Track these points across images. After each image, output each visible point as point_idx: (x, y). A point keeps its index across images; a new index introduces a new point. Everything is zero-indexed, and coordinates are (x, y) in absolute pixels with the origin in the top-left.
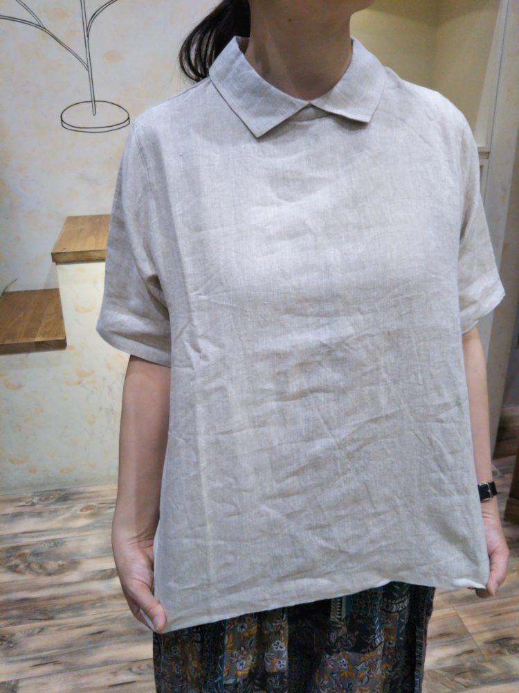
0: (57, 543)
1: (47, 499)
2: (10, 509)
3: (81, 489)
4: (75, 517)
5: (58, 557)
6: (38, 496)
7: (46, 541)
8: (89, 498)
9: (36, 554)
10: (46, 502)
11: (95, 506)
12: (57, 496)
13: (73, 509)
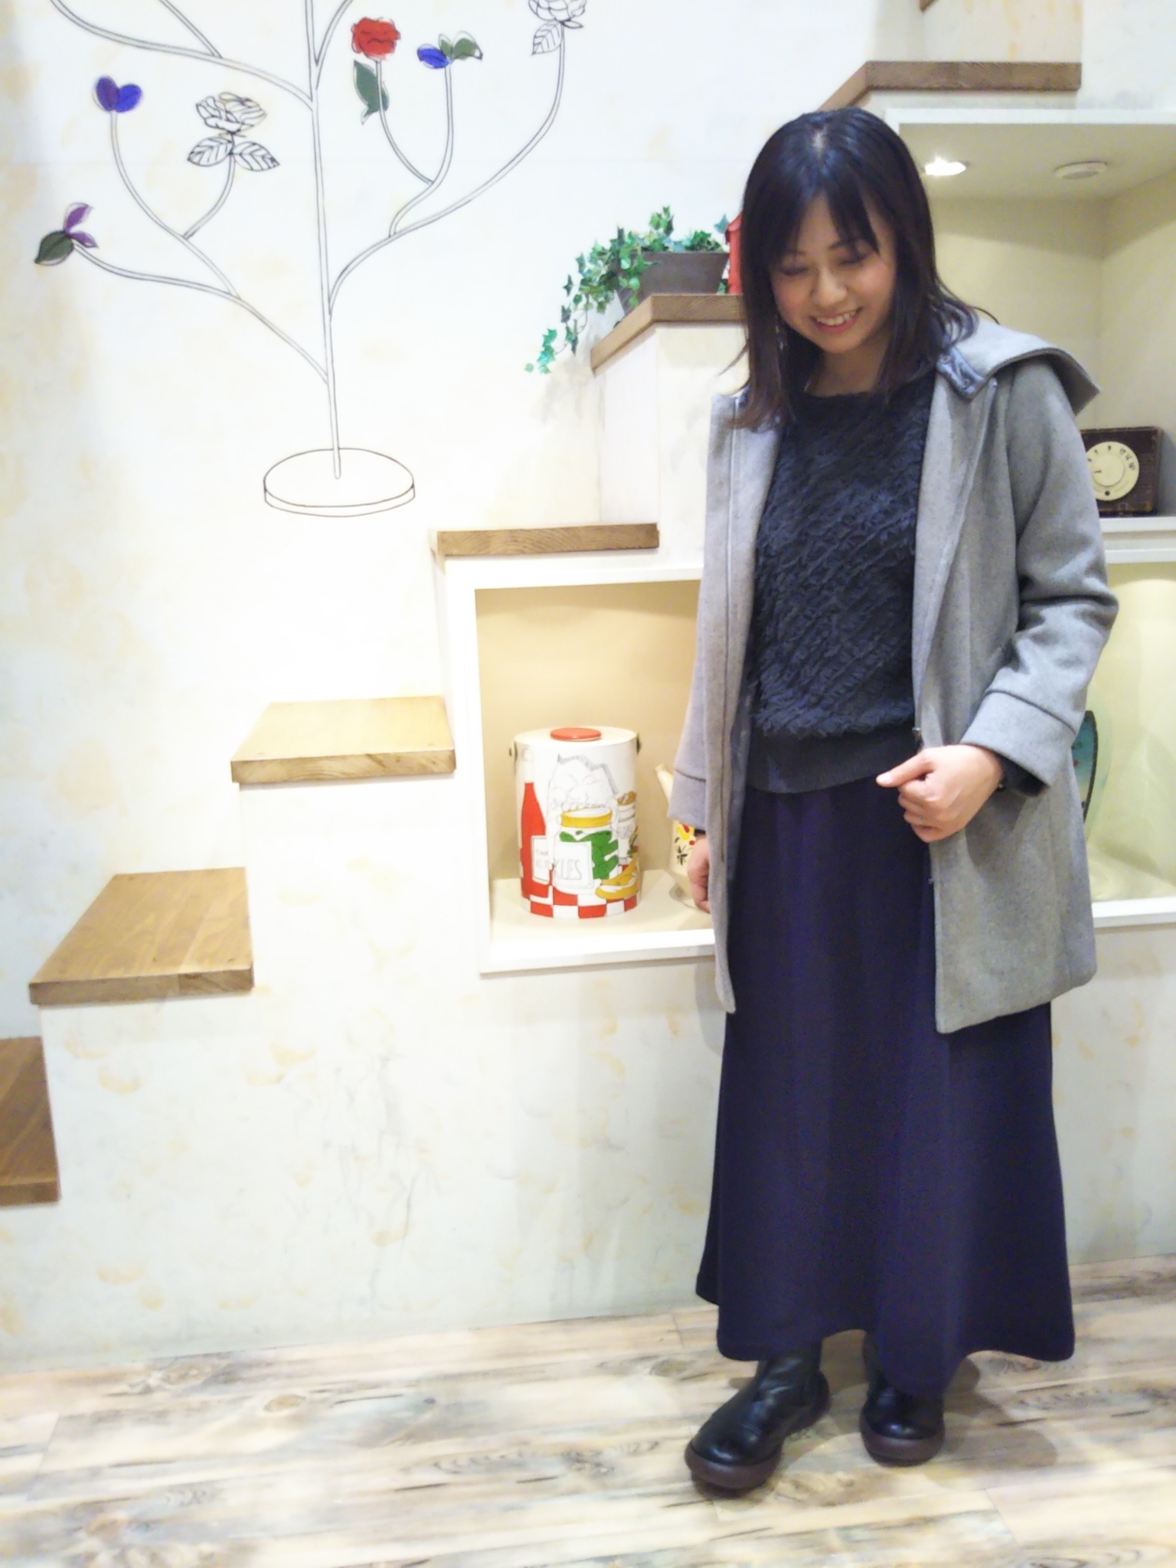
0: (200, 1494)
1: (183, 1377)
2: (89, 1402)
3: (270, 1355)
4: (251, 1425)
5: (200, 1532)
6: (161, 1369)
7: (172, 1489)
8: (289, 1376)
9: (145, 1525)
10: (181, 1387)
11: (304, 1398)
12: (208, 1369)
13: (247, 1404)
